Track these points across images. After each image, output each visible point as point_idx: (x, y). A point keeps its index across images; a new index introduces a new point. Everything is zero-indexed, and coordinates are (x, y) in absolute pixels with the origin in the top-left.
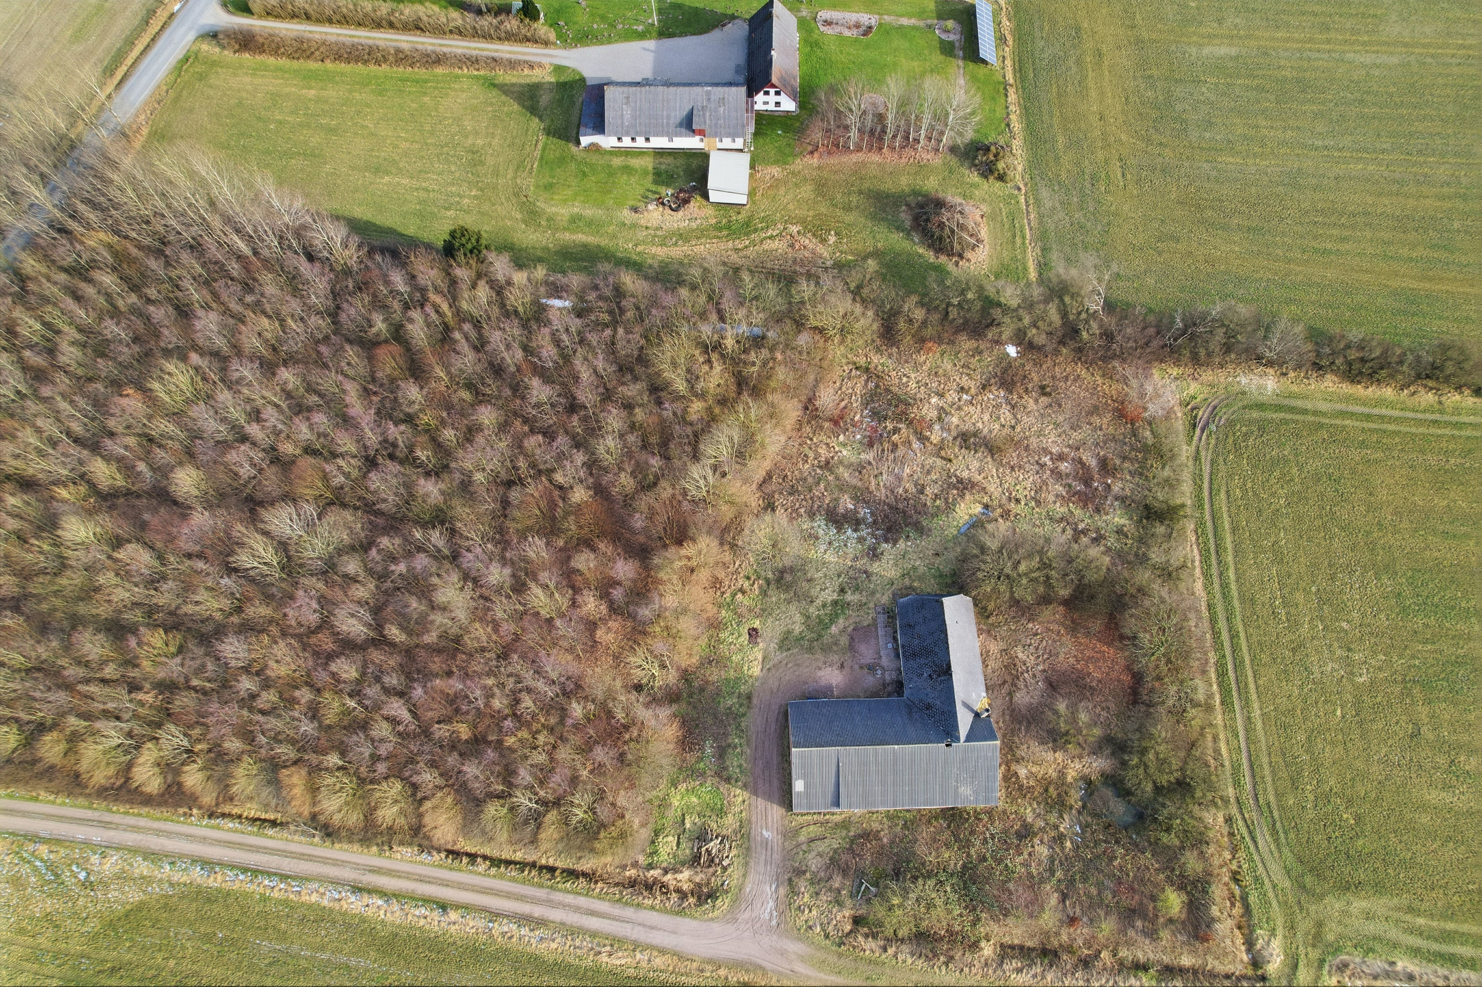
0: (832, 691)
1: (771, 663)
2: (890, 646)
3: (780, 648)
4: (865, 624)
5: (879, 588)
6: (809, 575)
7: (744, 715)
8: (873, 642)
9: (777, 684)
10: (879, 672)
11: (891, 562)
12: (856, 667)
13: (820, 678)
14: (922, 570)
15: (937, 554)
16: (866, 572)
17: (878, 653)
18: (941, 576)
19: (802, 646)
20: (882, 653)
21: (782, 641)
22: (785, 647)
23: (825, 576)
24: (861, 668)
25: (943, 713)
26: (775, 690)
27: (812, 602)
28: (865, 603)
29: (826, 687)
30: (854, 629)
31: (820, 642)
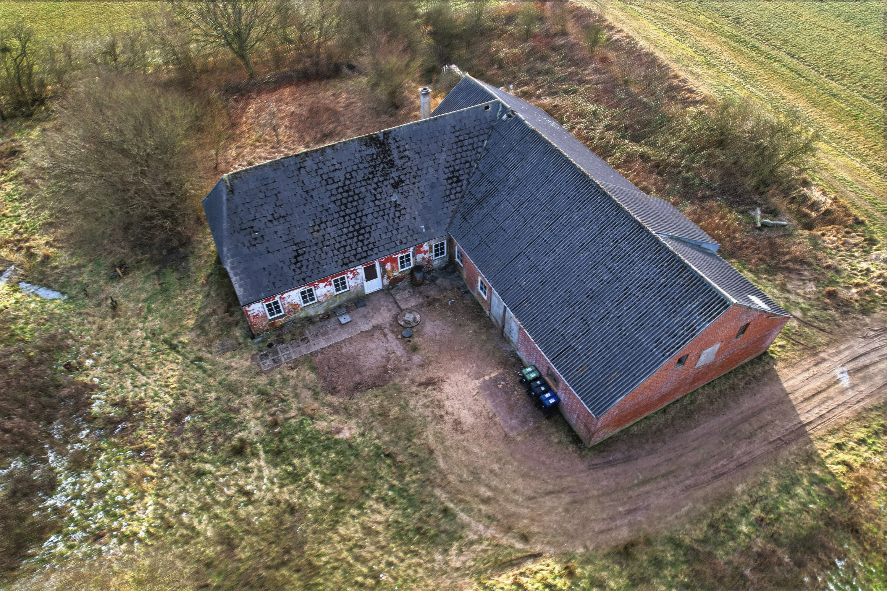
1: (507, 543)
4: (310, 377)
5: (213, 382)
8: (348, 350)
10: (409, 317)
11: (142, 380)
12: (417, 358)
13: (478, 416)
14: (154, 323)
15: (111, 309)
17: (369, 334)
19: (422, 485)
20: (367, 327)
24: (414, 350)
26: (566, 498)
27: (292, 509)
28: (262, 392)
29: (492, 395)
30: (334, 391)
31: (392, 449)
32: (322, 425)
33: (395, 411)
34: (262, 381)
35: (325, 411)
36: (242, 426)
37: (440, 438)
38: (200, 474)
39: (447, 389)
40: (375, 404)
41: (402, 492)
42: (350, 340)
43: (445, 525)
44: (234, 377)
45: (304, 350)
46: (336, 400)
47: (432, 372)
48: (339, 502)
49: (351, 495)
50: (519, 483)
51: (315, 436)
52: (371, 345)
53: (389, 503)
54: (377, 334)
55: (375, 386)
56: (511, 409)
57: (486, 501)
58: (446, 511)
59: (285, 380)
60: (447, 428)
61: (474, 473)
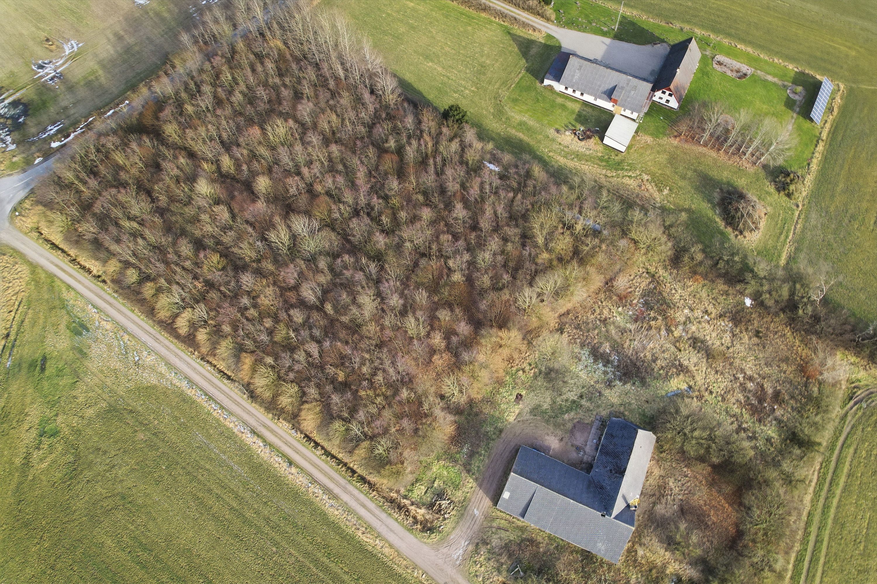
0: (549, 451)
1: (522, 418)
2: (595, 441)
3: (531, 412)
4: (586, 422)
5: (603, 405)
6: (566, 379)
7: (493, 440)
8: (586, 434)
9: (519, 431)
10: (582, 453)
11: (617, 394)
12: (570, 444)
13: (546, 440)
14: (634, 406)
15: (647, 402)
16: (600, 392)
17: (586, 442)
18: (644, 415)
19: (544, 417)
20: (588, 443)
21: (533, 409)
22: (534, 413)
23: (575, 384)
24: (572, 446)
25: (609, 496)
26: (517, 434)
27: (560, 395)
28: (591, 410)
29: (547, 447)
30: (578, 422)
31: (555, 419)
36: (587, 401)
37: (548, 429)
39: (557, 441)
40: (567, 426)
41: (546, 413)
42: (588, 437)
45: (595, 427)
46: (575, 421)
47: (563, 443)
48: (554, 403)
51: (572, 410)
54: (584, 443)
55: (572, 430)
57: (530, 423)
58: (535, 415)
60: (549, 433)
61: (536, 427)
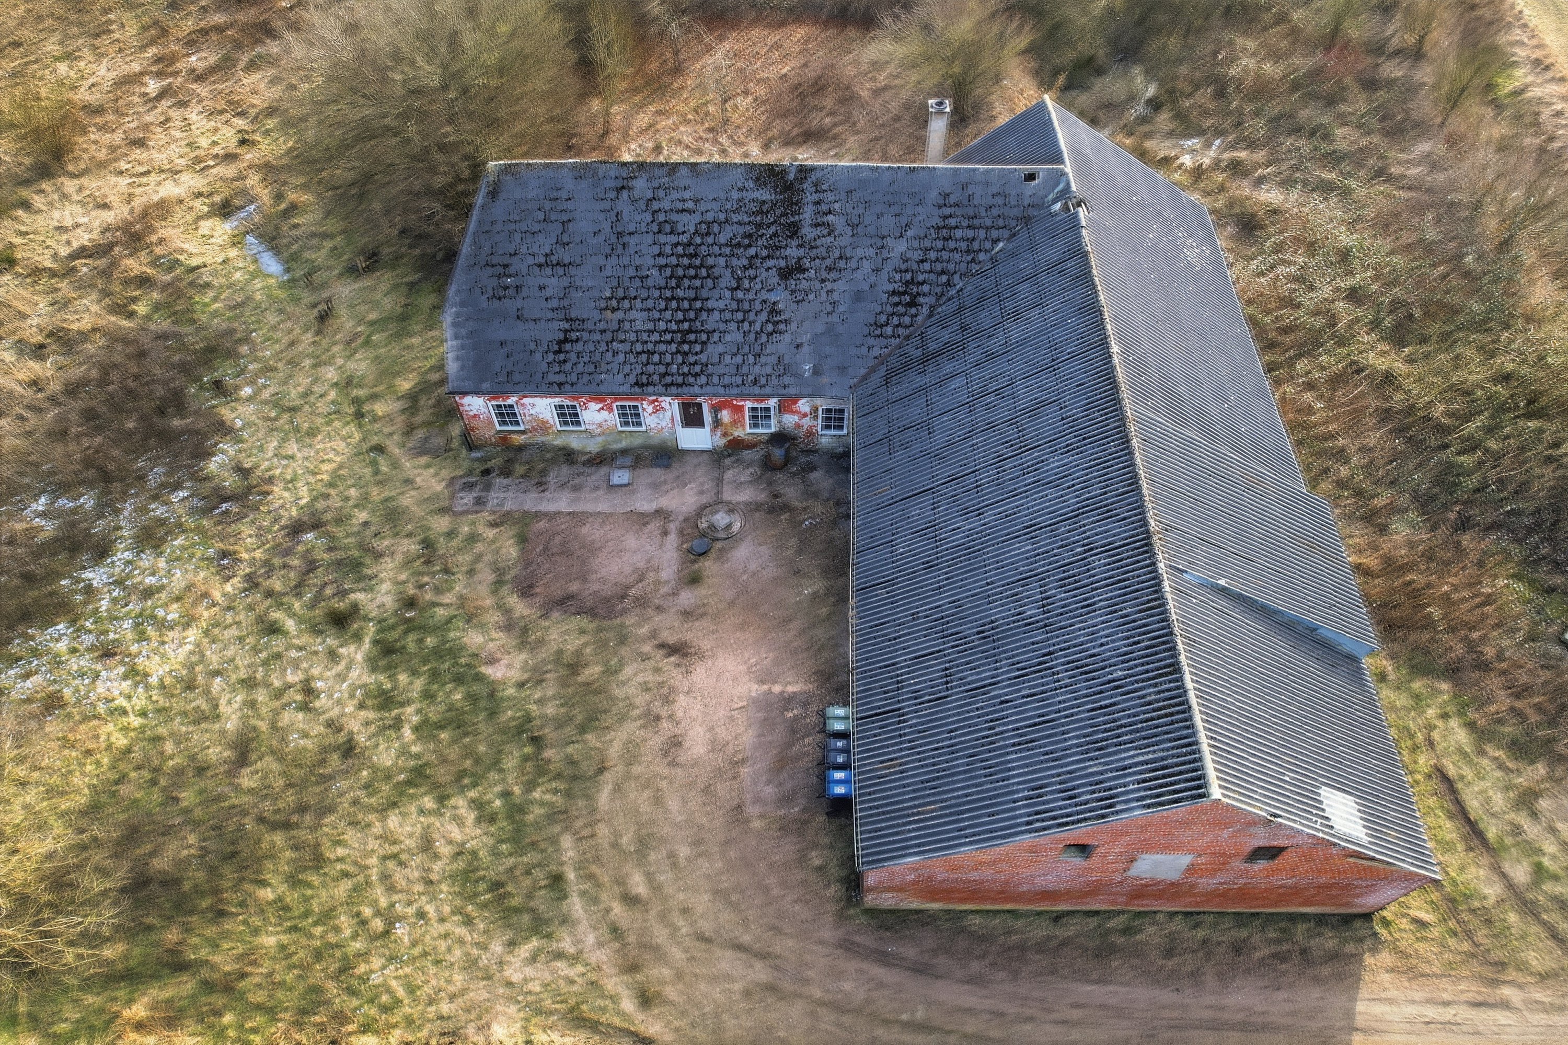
0: (787, 701)
1: (613, 983)
2: (620, 477)
3: (536, 928)
4: (511, 550)
5: (376, 494)
8: (591, 532)
10: (721, 519)
12: (687, 597)
13: (716, 746)
15: (323, 318)
17: (642, 519)
20: (646, 506)
21: (507, 914)
24: (694, 580)
25: (944, 231)
28: (428, 544)
29: (767, 724)
30: (526, 591)
32: (474, 639)
33: (593, 671)
34: (441, 524)
35: (495, 617)
36: (368, 582)
37: (631, 756)
38: (273, 629)
39: (701, 674)
40: (573, 643)
42: (606, 517)
43: (541, 902)
44: (408, 500)
45: (531, 502)
46: (520, 607)
47: (695, 634)
48: (416, 776)
49: (442, 774)
50: (702, 902)
52: (631, 541)
53: (486, 817)
54: (654, 526)
55: (592, 613)
56: (782, 763)
57: (630, 900)
58: (557, 879)
59: (473, 538)
60: (656, 741)
61: (644, 844)
